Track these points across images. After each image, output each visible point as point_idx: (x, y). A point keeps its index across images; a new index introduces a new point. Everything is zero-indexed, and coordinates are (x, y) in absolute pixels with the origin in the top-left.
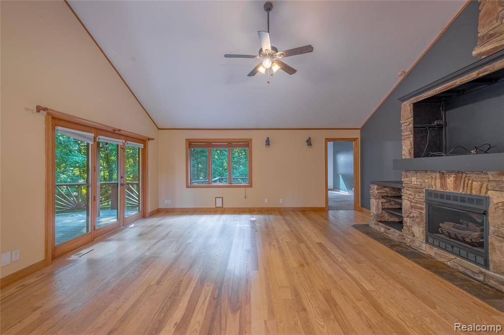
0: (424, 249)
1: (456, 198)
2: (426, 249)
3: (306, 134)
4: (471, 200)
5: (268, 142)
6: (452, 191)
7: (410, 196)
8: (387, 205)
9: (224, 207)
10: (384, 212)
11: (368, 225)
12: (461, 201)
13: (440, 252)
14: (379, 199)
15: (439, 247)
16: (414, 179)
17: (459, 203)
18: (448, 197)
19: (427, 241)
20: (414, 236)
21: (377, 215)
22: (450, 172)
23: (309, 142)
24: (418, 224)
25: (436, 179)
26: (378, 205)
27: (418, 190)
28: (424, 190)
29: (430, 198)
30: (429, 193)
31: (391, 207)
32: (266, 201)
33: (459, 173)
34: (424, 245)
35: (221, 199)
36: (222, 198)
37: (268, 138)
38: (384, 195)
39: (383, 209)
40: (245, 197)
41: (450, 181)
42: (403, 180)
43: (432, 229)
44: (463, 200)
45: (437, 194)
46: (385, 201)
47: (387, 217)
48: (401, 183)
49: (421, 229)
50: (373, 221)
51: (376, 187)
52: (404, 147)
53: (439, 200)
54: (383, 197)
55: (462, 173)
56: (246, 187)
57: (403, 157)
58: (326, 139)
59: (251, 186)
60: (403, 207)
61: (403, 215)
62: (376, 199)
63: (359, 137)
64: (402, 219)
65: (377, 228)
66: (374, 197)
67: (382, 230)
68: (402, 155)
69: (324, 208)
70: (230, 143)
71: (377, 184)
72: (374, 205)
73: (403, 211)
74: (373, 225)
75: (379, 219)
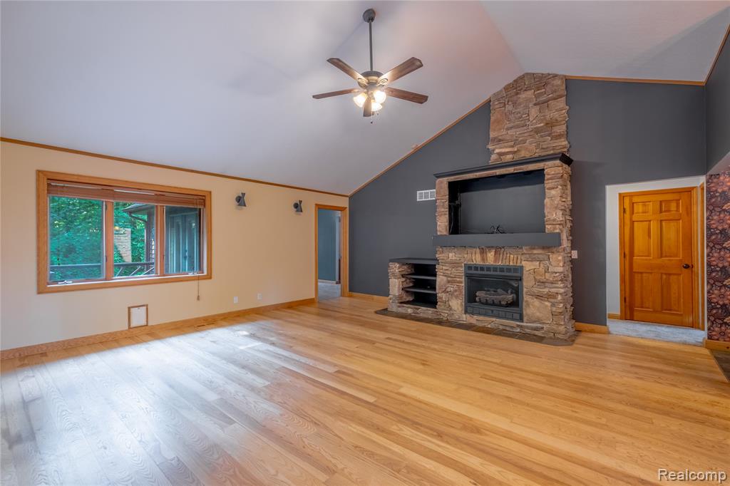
0: (465, 319)
1: (495, 269)
2: (466, 319)
3: (297, 196)
4: (509, 270)
5: (240, 200)
6: (492, 263)
7: (446, 272)
8: (405, 285)
9: (150, 324)
10: (403, 292)
11: (386, 309)
12: (500, 271)
13: (481, 318)
14: (400, 278)
15: (479, 314)
16: (450, 255)
17: (498, 273)
18: (488, 269)
19: (466, 312)
20: (451, 309)
21: (400, 297)
22: (490, 248)
23: (297, 206)
24: (457, 297)
25: (476, 253)
26: (399, 285)
27: (455, 264)
28: (463, 265)
29: (470, 272)
30: (469, 267)
31: (407, 286)
32: (236, 300)
33: (498, 249)
34: (464, 316)
35: (145, 308)
36: (147, 306)
37: (244, 194)
38: (403, 273)
39: (402, 289)
40: (198, 298)
41: (491, 256)
42: (437, 256)
43: (471, 299)
44: (502, 270)
45: (477, 268)
46: (403, 279)
47: (404, 296)
48: (436, 260)
49: (459, 301)
50: (393, 304)
51: (397, 265)
52: (438, 223)
53: (479, 272)
54: (403, 276)
55: (501, 248)
56: (199, 278)
57: (439, 233)
58: (316, 205)
59: (209, 277)
60: (437, 283)
61: (437, 291)
62: (398, 278)
63: (347, 205)
64: (435, 295)
65: (401, 310)
66: (395, 277)
67: (410, 311)
68: (437, 230)
69: (314, 299)
70: (161, 195)
71: (398, 263)
72: (396, 285)
73: (437, 287)
74: (394, 308)
75: (400, 301)
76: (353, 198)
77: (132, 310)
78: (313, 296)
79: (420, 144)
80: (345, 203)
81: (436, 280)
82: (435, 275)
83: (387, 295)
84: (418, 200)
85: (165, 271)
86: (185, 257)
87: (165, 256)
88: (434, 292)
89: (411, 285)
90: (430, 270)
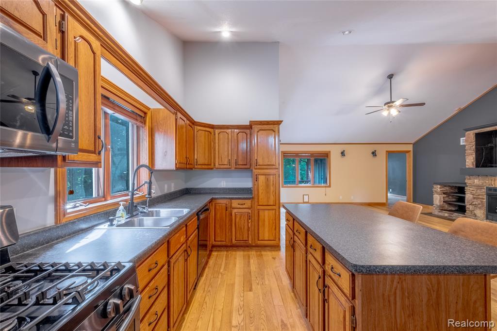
3: (372, 148)
5: (343, 154)
7: (473, 191)
8: (447, 199)
9: (309, 202)
10: (444, 203)
11: (431, 213)
14: (441, 194)
16: (476, 181)
19: (487, 219)
20: (476, 216)
21: (440, 206)
23: (374, 154)
24: (480, 208)
26: (440, 199)
27: (479, 187)
28: (485, 187)
29: (490, 192)
30: (489, 189)
31: (449, 200)
32: (341, 197)
36: (308, 195)
37: (344, 151)
38: (445, 192)
39: (444, 202)
40: (326, 195)
42: (466, 181)
43: (491, 210)
45: (496, 189)
46: (445, 196)
47: (446, 206)
48: (465, 184)
49: (482, 211)
50: (436, 210)
51: (439, 186)
52: (467, 160)
54: (444, 193)
56: (326, 187)
57: (467, 167)
58: (387, 151)
59: (330, 186)
60: (466, 199)
61: (466, 204)
62: (439, 195)
63: (411, 149)
64: (465, 207)
65: (440, 214)
66: (437, 193)
67: (446, 215)
68: (466, 165)
69: (385, 203)
70: (312, 154)
71: (439, 185)
72: (438, 199)
73: (466, 201)
74: (436, 212)
75: (441, 209)
76: (415, 145)
77: (305, 196)
78: (385, 202)
79: (462, 107)
80: (410, 148)
81: (464, 197)
82: (465, 194)
83: (432, 204)
84: (461, 144)
85: (314, 183)
86: (322, 178)
87: (314, 177)
88: (464, 205)
89: (454, 200)
90: (462, 190)
